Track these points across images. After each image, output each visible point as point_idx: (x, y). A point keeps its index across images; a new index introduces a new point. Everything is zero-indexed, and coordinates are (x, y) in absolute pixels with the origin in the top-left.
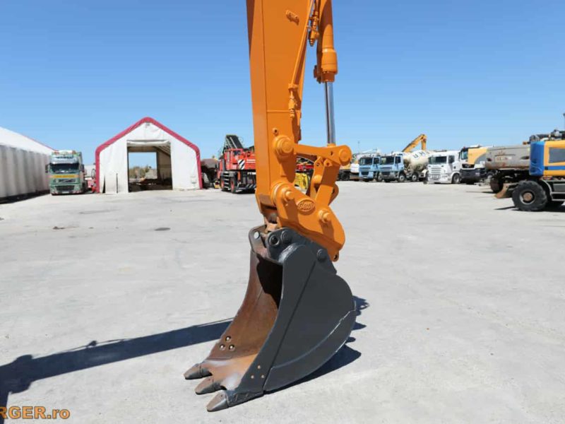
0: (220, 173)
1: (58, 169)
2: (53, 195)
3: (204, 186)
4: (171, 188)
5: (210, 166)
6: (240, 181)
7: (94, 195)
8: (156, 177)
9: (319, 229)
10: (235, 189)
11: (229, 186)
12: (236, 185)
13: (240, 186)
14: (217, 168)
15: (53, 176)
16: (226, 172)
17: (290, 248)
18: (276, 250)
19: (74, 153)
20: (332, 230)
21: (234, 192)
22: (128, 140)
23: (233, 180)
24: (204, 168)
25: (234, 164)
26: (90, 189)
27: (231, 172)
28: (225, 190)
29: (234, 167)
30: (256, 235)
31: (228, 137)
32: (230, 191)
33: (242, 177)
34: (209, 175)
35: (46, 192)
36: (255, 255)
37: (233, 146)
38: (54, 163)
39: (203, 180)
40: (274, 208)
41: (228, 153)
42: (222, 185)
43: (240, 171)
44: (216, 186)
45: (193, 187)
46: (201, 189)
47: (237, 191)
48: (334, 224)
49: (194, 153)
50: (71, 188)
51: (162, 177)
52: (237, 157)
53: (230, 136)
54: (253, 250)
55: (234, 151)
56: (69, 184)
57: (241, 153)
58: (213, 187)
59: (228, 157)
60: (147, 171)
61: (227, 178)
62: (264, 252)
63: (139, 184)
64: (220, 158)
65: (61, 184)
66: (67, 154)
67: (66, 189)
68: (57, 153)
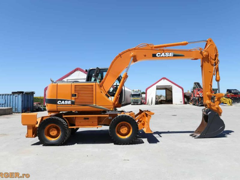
0: (192, 98)
1: (134, 96)
2: (132, 105)
3: (185, 103)
4: (172, 103)
5: (187, 95)
6: (200, 101)
7: (145, 105)
8: (165, 99)
9: (216, 109)
10: (198, 104)
11: (196, 103)
12: (199, 103)
13: (200, 103)
14: (191, 96)
15: (132, 98)
16: (195, 98)
17: (210, 112)
18: (207, 113)
19: (139, 90)
20: (219, 110)
21: (198, 106)
22: (157, 86)
23: (197, 101)
24: (185, 96)
25: (198, 94)
26: (143, 103)
27: (197, 98)
28: (194, 105)
29: (198, 96)
30: (203, 110)
31: (195, 83)
32: (196, 105)
33: (201, 100)
34: (187, 99)
35: (129, 104)
36: (203, 114)
37: (197, 87)
38: (132, 94)
39: (185, 101)
40: (207, 105)
41: (195, 90)
42: (193, 103)
43: (200, 97)
44: (190, 103)
45: (180, 103)
46: (184, 104)
47: (199, 105)
48: (219, 108)
49: (181, 90)
50: (138, 102)
51: (167, 99)
52: (199, 92)
53: (196, 83)
54: (203, 113)
55: (198, 90)
56: (137, 101)
57: (200, 90)
58: (189, 103)
59: (195, 92)
60: (161, 97)
61: (195, 100)
62: (205, 113)
63: (159, 102)
64: (192, 92)
65: (134, 101)
66: (137, 91)
67: (136, 103)
68: (133, 91)
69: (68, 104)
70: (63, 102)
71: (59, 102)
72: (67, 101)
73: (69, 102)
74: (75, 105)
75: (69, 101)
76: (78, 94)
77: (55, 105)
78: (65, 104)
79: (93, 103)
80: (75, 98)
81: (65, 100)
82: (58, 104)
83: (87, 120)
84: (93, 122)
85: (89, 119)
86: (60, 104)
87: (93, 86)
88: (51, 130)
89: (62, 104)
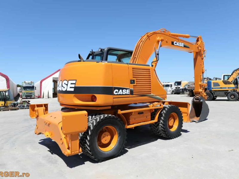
1: (26, 89)
7: (39, 99)
15: (24, 91)
19: (31, 82)
22: (53, 78)
38: (24, 86)
56: (30, 95)
62: (195, 101)
65: (27, 94)
66: (29, 83)
67: (29, 97)
68: (25, 82)
69: (126, 94)
70: (121, 91)
71: (116, 92)
72: (125, 90)
73: (128, 92)
74: (134, 96)
75: (128, 90)
76: (136, 79)
77: (111, 96)
78: (123, 94)
79: (151, 92)
80: (134, 86)
81: (122, 89)
82: (114, 95)
83: (142, 115)
84: (147, 117)
85: (144, 113)
86: (117, 95)
87: (150, 70)
88: (103, 135)
89: (120, 94)
